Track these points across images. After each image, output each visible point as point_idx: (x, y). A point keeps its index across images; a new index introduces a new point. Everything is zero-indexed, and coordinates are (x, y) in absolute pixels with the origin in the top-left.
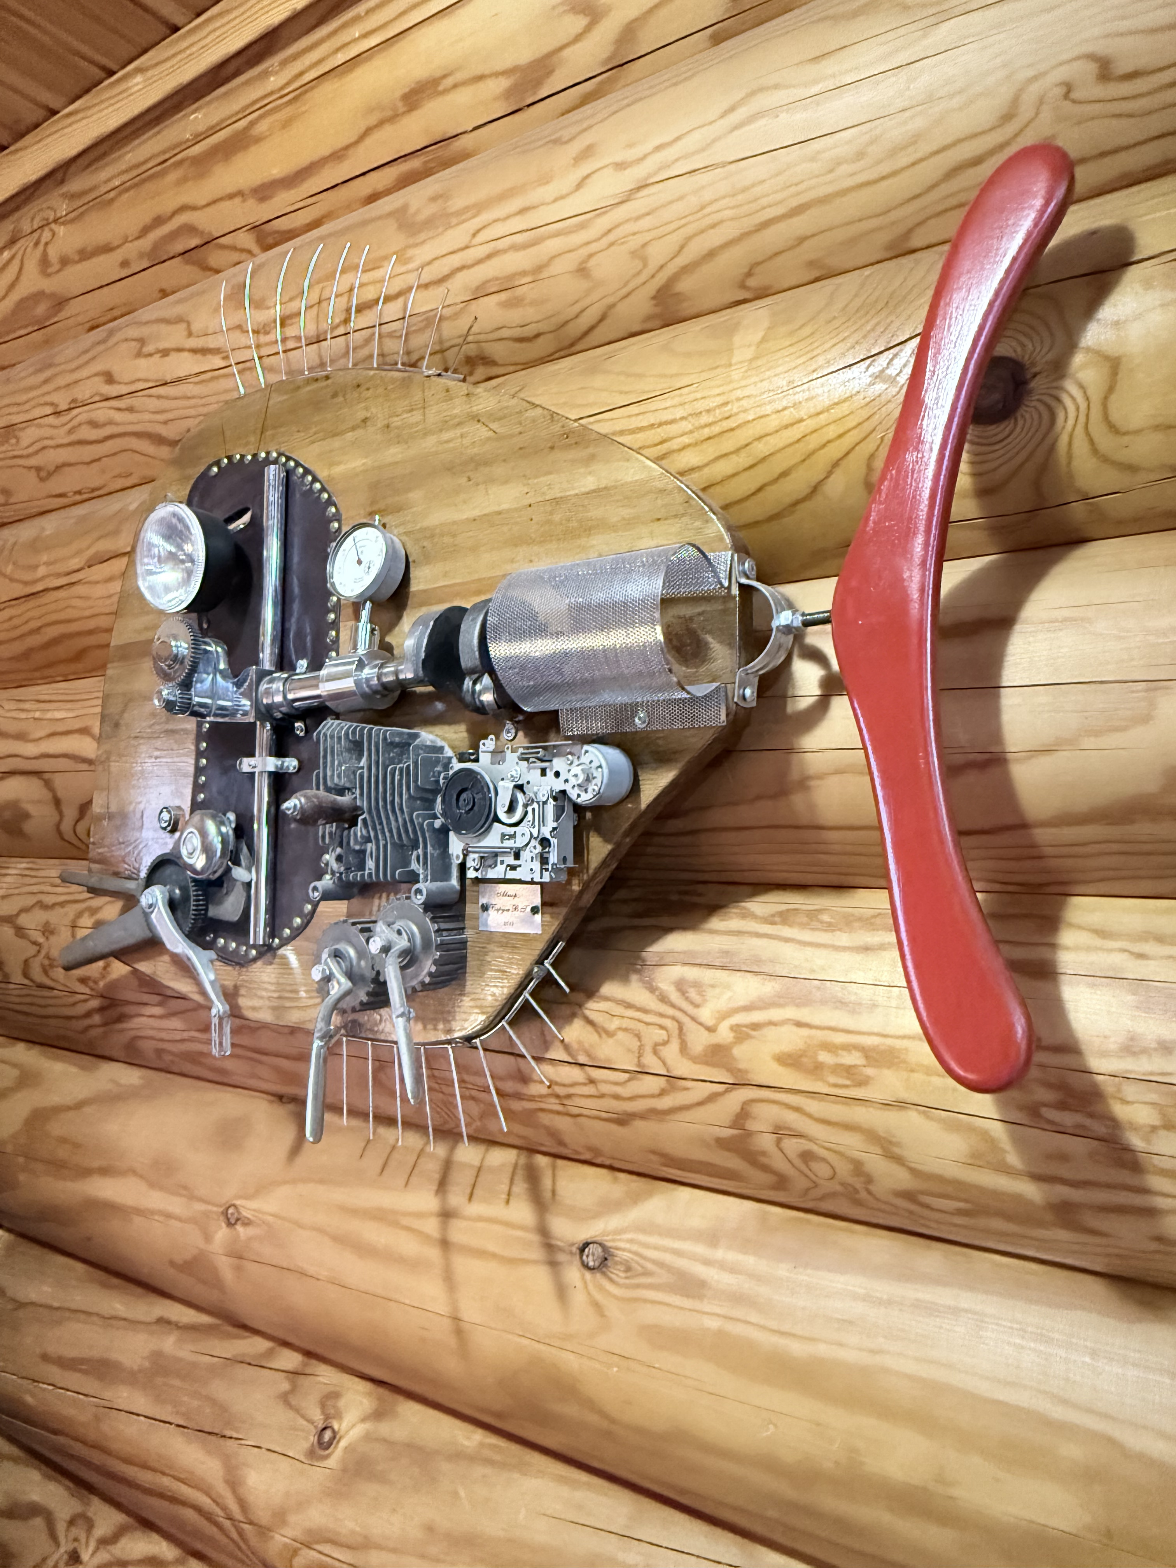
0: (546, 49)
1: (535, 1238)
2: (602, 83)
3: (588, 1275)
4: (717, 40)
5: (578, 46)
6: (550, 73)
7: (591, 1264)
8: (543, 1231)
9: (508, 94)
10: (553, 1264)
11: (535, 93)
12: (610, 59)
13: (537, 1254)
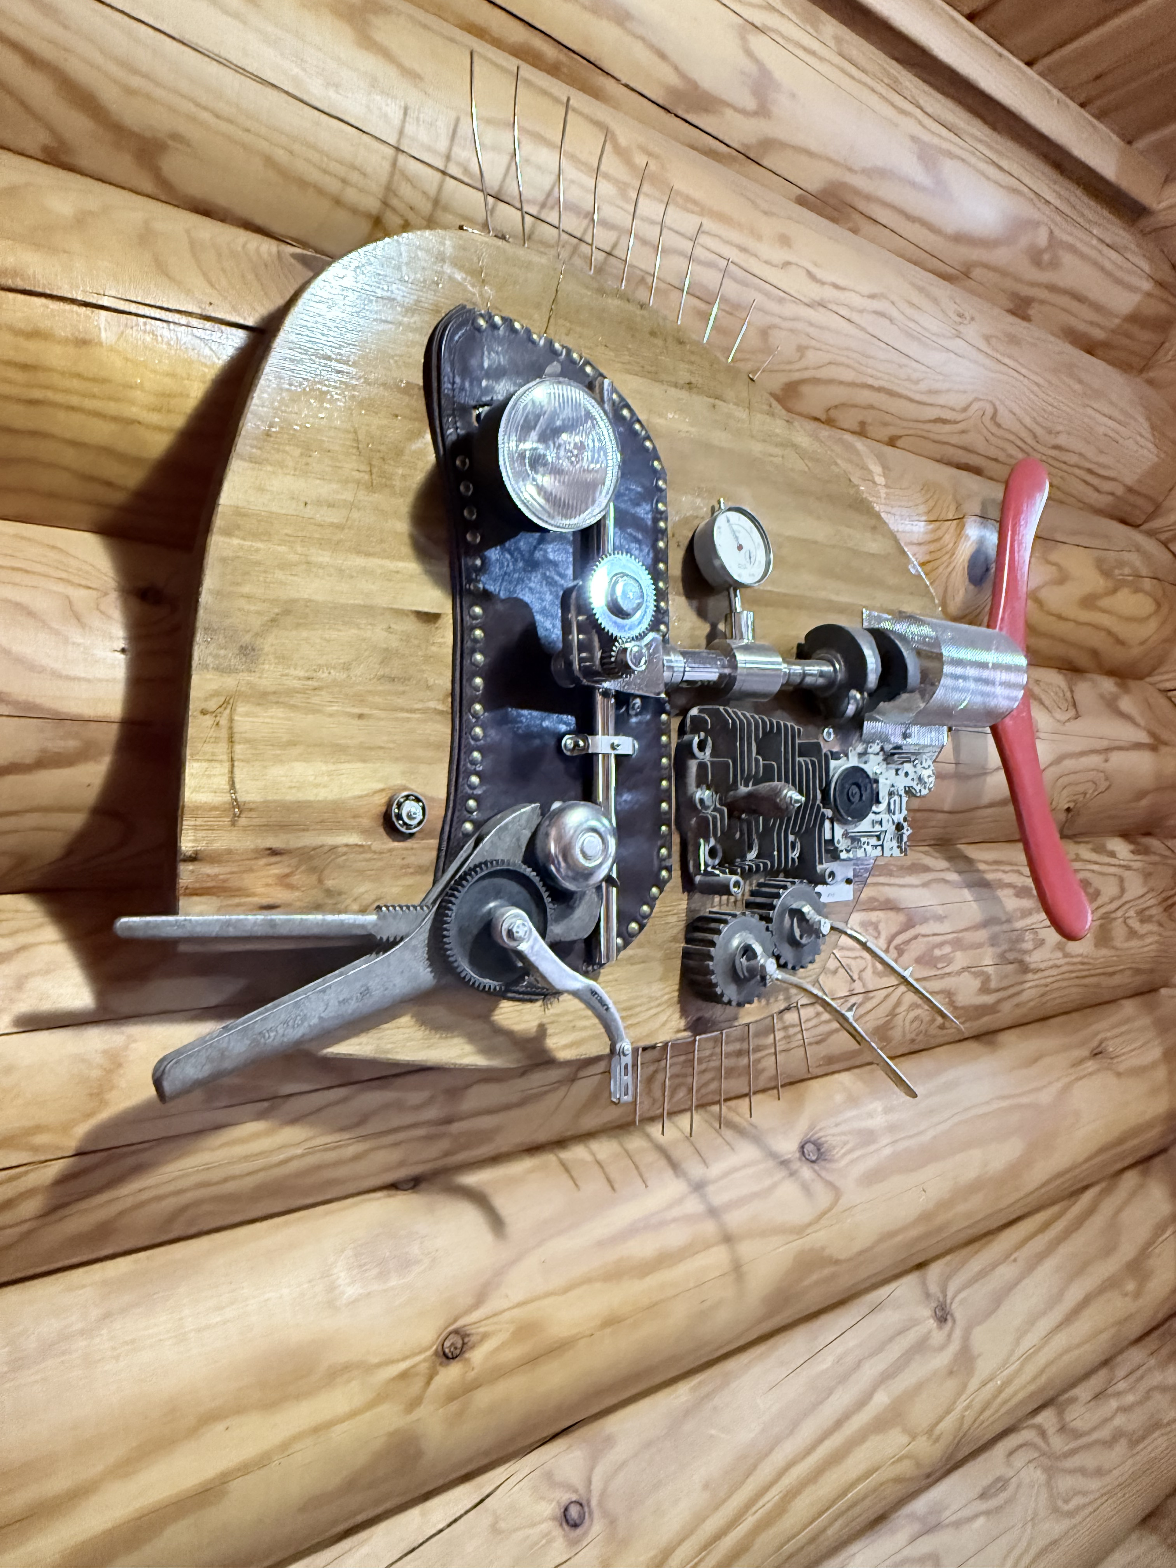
0: (725, 97)
1: (771, 1163)
2: (730, 155)
3: (816, 1167)
4: (801, 201)
5: (738, 116)
6: (706, 110)
7: (814, 1158)
8: (772, 1155)
9: (673, 92)
10: (793, 1174)
11: (688, 112)
12: (748, 147)
13: (781, 1174)
